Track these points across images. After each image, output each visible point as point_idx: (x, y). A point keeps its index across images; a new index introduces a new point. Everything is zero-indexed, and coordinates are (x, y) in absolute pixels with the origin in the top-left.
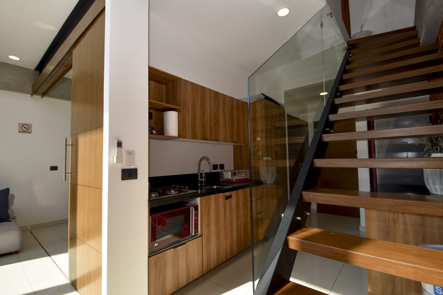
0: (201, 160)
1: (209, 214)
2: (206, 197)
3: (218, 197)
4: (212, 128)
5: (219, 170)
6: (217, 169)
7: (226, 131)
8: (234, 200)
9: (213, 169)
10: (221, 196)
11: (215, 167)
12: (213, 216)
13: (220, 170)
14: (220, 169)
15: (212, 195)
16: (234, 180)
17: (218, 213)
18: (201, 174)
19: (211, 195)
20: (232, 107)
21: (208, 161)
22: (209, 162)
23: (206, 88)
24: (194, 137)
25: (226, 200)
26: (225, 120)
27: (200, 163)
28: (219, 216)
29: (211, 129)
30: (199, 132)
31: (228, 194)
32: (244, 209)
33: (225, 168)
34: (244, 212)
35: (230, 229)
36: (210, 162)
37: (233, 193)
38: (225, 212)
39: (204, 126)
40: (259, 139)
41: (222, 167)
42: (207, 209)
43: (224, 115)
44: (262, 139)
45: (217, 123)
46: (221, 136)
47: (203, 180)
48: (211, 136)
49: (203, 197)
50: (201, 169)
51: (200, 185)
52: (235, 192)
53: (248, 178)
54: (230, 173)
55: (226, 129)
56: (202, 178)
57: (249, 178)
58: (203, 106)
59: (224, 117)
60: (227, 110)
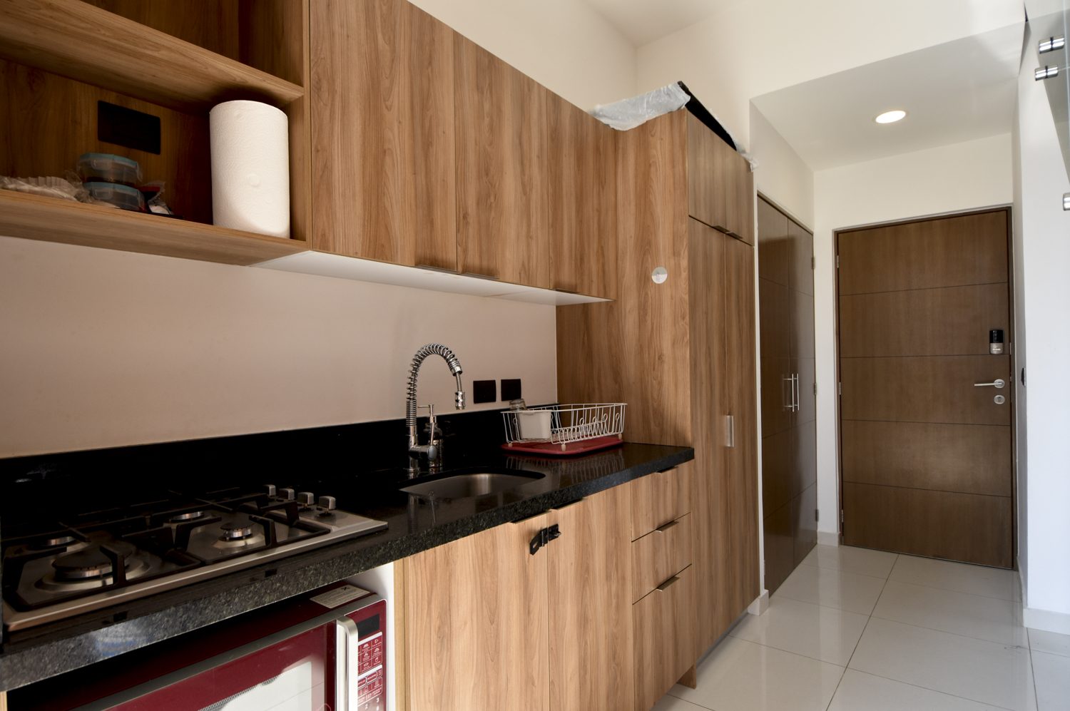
0: (418, 361)
1: (445, 636)
2: (430, 551)
3: (494, 545)
4: (465, 217)
5: (499, 404)
6: (493, 399)
7: (529, 237)
8: (565, 544)
9: (477, 399)
10: (509, 535)
11: (483, 390)
12: (465, 641)
13: (506, 405)
14: (504, 399)
15: (461, 540)
16: (563, 446)
17: (492, 623)
18: (422, 422)
19: (457, 539)
20: (555, 136)
21: (449, 364)
22: (451, 368)
23: (440, 23)
24: (378, 249)
25: (533, 551)
26: (525, 189)
27: (415, 374)
28: (497, 636)
29: (463, 217)
30: (402, 228)
31: (539, 522)
32: (608, 577)
33: (523, 395)
34: (609, 591)
35: (552, 683)
36: (458, 369)
37: (565, 516)
38: (527, 611)
39: (427, 205)
40: (660, 278)
41: (512, 389)
42: (435, 614)
43: (522, 164)
44: (674, 275)
45: (489, 197)
46: (510, 256)
47: (431, 449)
48: (465, 251)
49: (409, 559)
50: (422, 401)
51: (415, 472)
52: (571, 508)
53: (617, 436)
54: (545, 417)
55: (529, 226)
56: (423, 439)
57: (620, 436)
58: (422, 106)
59: (523, 172)
60: (535, 144)
